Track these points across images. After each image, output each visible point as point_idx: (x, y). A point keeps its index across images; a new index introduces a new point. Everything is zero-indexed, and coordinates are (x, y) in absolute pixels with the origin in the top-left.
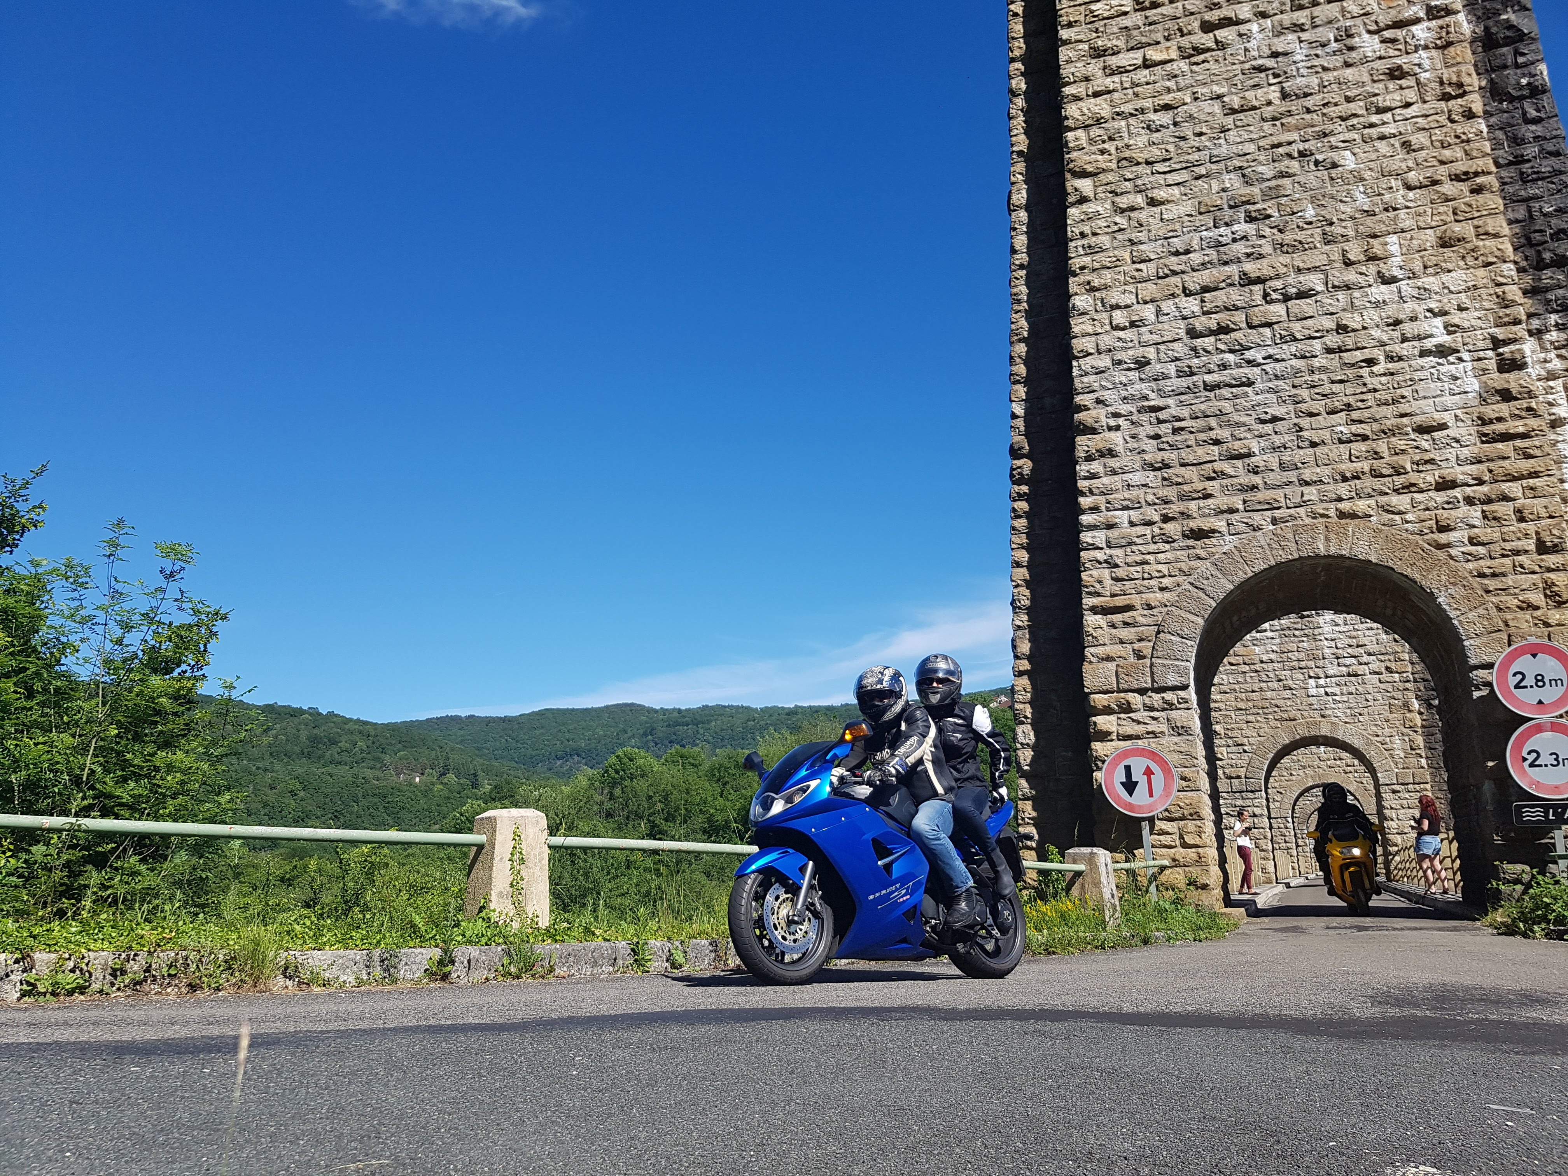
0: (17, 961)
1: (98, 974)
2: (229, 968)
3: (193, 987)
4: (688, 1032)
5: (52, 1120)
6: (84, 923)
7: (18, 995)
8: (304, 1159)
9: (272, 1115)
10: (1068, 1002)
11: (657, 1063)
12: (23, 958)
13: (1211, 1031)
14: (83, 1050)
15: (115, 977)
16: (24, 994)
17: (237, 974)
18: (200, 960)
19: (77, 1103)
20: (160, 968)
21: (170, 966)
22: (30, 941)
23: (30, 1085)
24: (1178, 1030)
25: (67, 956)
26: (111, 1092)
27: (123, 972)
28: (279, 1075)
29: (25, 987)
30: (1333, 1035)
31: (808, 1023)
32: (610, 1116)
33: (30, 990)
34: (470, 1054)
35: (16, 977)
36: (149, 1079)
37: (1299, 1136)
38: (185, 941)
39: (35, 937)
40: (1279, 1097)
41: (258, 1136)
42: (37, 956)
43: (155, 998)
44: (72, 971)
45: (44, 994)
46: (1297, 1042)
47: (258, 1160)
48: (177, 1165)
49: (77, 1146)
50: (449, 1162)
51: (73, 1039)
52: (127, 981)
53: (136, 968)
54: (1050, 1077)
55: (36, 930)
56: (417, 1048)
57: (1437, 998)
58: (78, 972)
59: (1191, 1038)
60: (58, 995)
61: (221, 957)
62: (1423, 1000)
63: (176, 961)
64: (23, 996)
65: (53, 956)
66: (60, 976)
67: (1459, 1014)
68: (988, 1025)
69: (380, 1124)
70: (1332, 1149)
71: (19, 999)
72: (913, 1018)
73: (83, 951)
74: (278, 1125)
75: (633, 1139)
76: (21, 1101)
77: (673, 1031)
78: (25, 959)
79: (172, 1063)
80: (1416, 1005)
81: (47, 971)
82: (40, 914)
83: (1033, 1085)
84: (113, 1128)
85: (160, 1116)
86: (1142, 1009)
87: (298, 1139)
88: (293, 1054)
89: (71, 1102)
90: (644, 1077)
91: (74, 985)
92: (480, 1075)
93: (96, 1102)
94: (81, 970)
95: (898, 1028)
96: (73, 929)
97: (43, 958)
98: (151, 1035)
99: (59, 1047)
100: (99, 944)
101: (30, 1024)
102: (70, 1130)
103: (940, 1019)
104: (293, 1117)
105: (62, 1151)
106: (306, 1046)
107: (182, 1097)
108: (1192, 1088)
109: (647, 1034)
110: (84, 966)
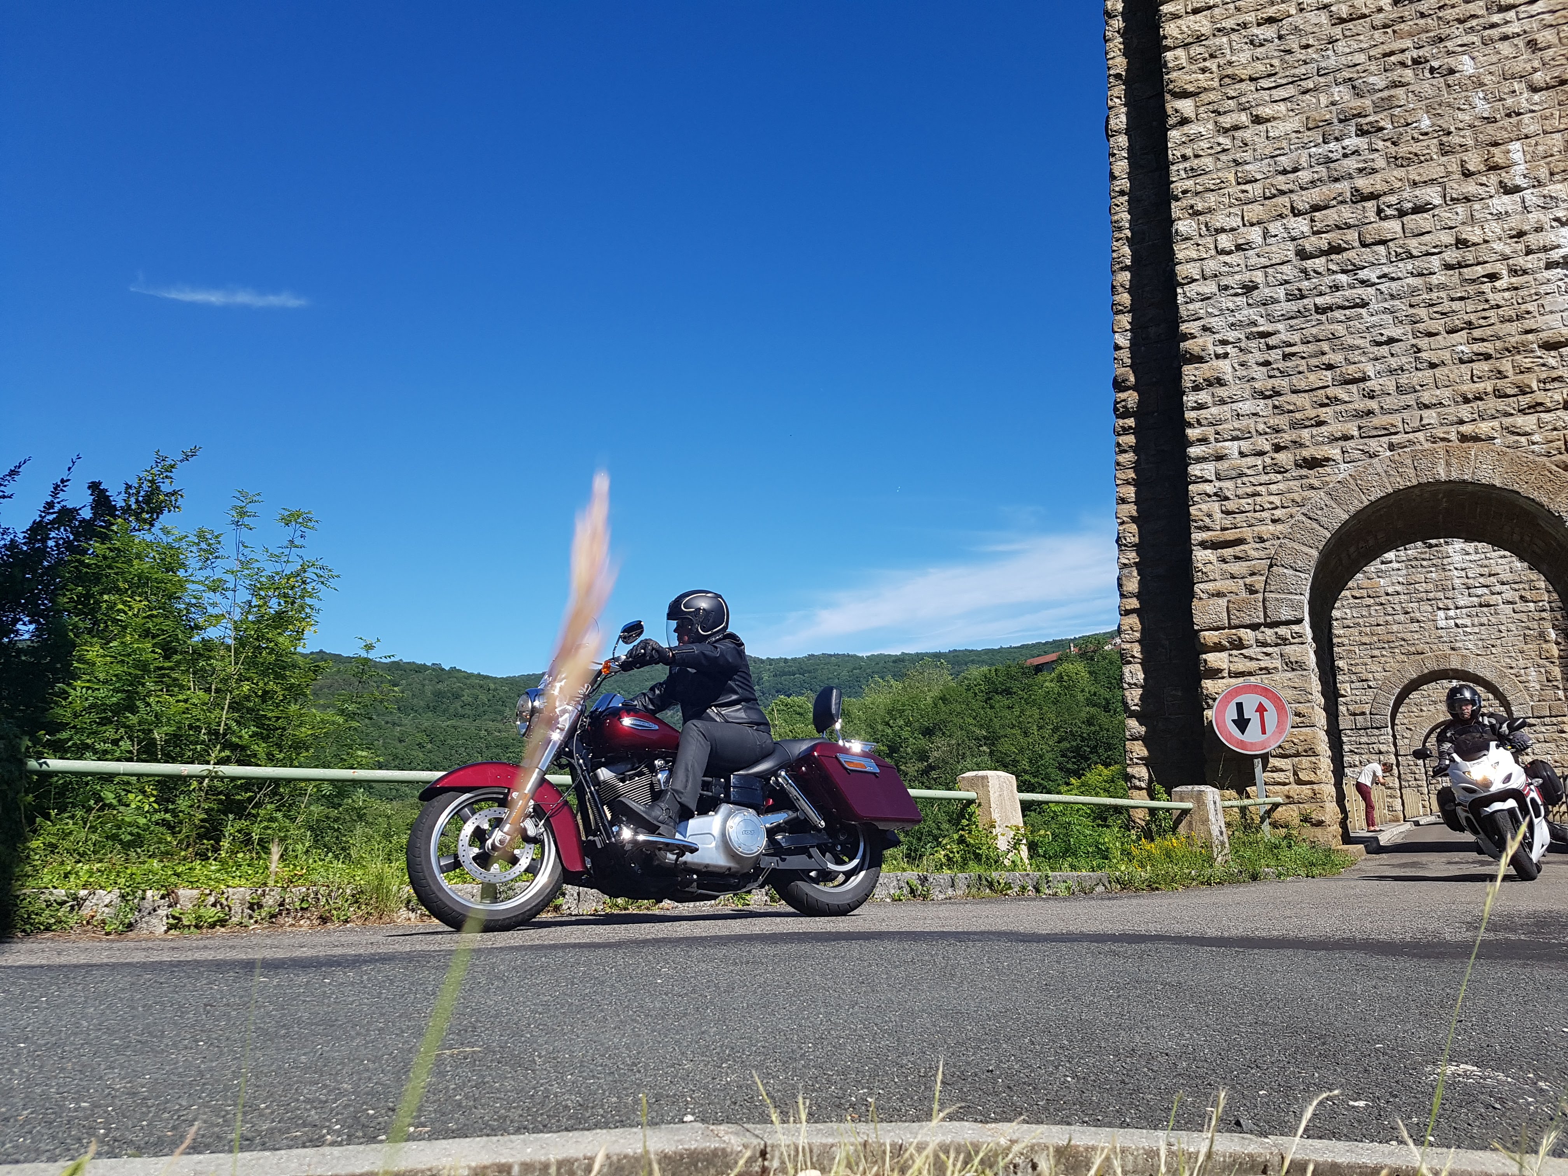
0: (163, 897)
1: (236, 908)
2: (356, 902)
3: (324, 920)
4: (770, 950)
5: (188, 1019)
6: (223, 862)
7: (165, 928)
8: (407, 1046)
9: (383, 1015)
10: (1153, 929)
11: (737, 974)
12: (168, 895)
13: (1289, 952)
14: (219, 966)
15: (253, 911)
16: (171, 927)
17: (363, 907)
18: (329, 895)
19: (211, 1006)
20: (293, 902)
21: (302, 901)
22: (174, 879)
23: (171, 992)
24: (1256, 951)
25: (207, 891)
26: (241, 997)
27: (260, 906)
28: (391, 984)
29: (171, 921)
30: (1415, 955)
31: (886, 943)
32: (685, 1015)
33: (176, 924)
34: (566, 966)
35: (163, 912)
36: (275, 987)
37: (1347, 1039)
38: (315, 877)
39: (178, 875)
40: (1339, 1007)
41: (368, 1030)
42: (181, 892)
43: (289, 929)
44: (214, 905)
45: (189, 927)
46: (1373, 962)
47: (366, 1048)
48: (296, 1051)
49: (209, 1038)
50: (534, 1051)
51: (210, 958)
52: (263, 914)
53: (271, 902)
54: (1112, 988)
55: (180, 869)
56: (518, 962)
57: (1536, 925)
58: (218, 906)
59: (1268, 958)
60: (201, 927)
61: (348, 891)
62: (1522, 925)
63: (308, 895)
64: (169, 929)
65: (195, 892)
66: (202, 910)
67: (1555, 938)
68: (1064, 947)
69: (477, 1021)
70: (1377, 1050)
71: (166, 932)
72: (990, 940)
73: (222, 887)
74: (386, 1022)
75: (703, 1033)
76: (162, 1004)
77: (757, 949)
78: (169, 894)
79: (298, 975)
80: (1514, 930)
81: (190, 906)
82: (183, 853)
83: (1094, 995)
84: (241, 1024)
85: (284, 1015)
86: (1226, 934)
87: (403, 1032)
88: (405, 968)
89: (206, 1005)
90: (723, 985)
91: (215, 919)
92: (573, 984)
93: (228, 1005)
94: (221, 905)
95: (974, 949)
96: (213, 868)
97: (185, 894)
98: (280, 954)
99: (198, 963)
100: (237, 881)
101: (173, 949)
102: (204, 1025)
103: (1017, 941)
104: (400, 1016)
105: (197, 1041)
106: (418, 961)
107: (304, 1001)
108: (1252, 998)
109: (734, 951)
110: (223, 901)
